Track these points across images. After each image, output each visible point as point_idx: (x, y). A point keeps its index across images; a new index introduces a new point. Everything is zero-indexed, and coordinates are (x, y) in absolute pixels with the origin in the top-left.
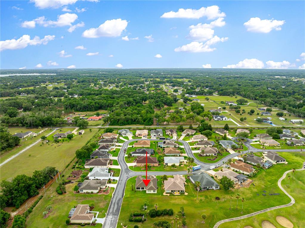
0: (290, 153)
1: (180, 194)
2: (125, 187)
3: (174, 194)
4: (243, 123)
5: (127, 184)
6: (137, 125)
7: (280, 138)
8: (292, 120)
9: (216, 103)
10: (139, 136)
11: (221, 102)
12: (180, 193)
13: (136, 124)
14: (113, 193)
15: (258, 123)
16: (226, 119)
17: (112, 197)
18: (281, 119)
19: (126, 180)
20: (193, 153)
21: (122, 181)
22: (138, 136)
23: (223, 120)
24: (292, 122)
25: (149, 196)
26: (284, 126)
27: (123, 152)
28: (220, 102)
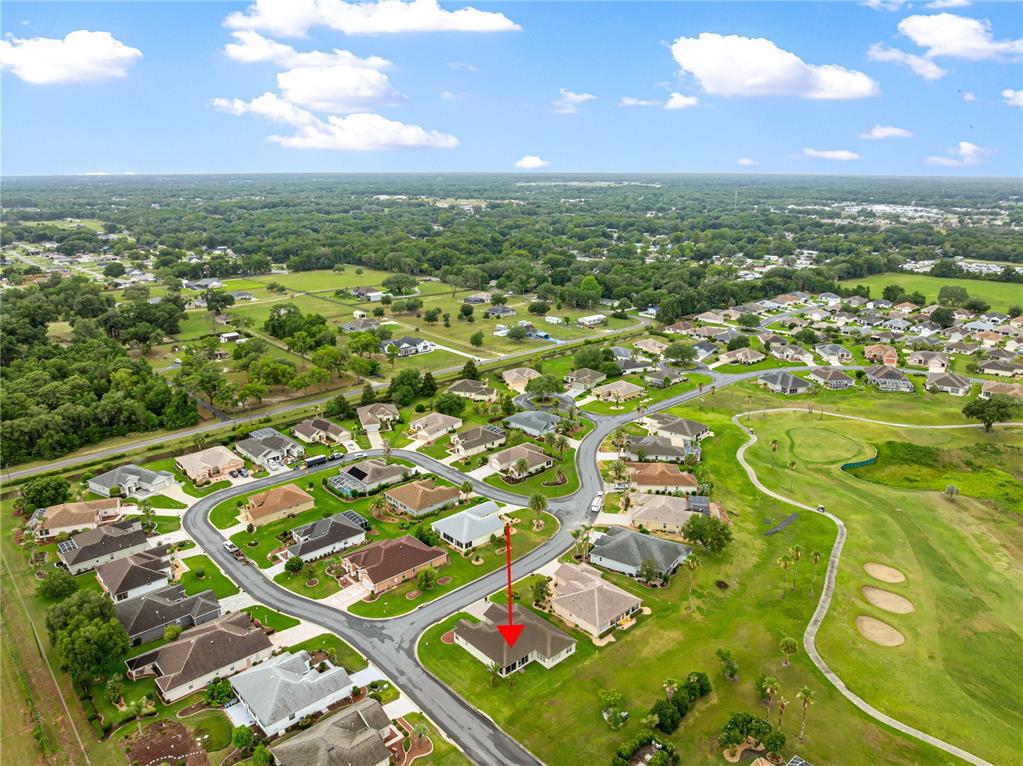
0: (686, 406)
1: (634, 621)
2: (450, 689)
3: (620, 628)
4: (481, 351)
5: (437, 674)
6: (131, 438)
7: (621, 374)
8: (580, 320)
9: (322, 298)
10: (213, 481)
11: (338, 293)
12: (632, 617)
13: (124, 435)
14: (444, 735)
15: (515, 343)
16: (425, 347)
17: (462, 750)
18: (551, 322)
19: (413, 663)
20: (481, 480)
21: (402, 673)
22: (208, 483)
23: (417, 351)
24: (583, 324)
25: (566, 673)
26: (589, 339)
27: (239, 565)
28: (333, 294)
